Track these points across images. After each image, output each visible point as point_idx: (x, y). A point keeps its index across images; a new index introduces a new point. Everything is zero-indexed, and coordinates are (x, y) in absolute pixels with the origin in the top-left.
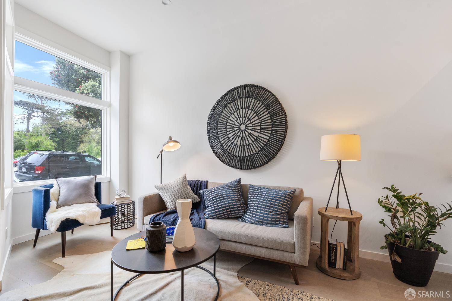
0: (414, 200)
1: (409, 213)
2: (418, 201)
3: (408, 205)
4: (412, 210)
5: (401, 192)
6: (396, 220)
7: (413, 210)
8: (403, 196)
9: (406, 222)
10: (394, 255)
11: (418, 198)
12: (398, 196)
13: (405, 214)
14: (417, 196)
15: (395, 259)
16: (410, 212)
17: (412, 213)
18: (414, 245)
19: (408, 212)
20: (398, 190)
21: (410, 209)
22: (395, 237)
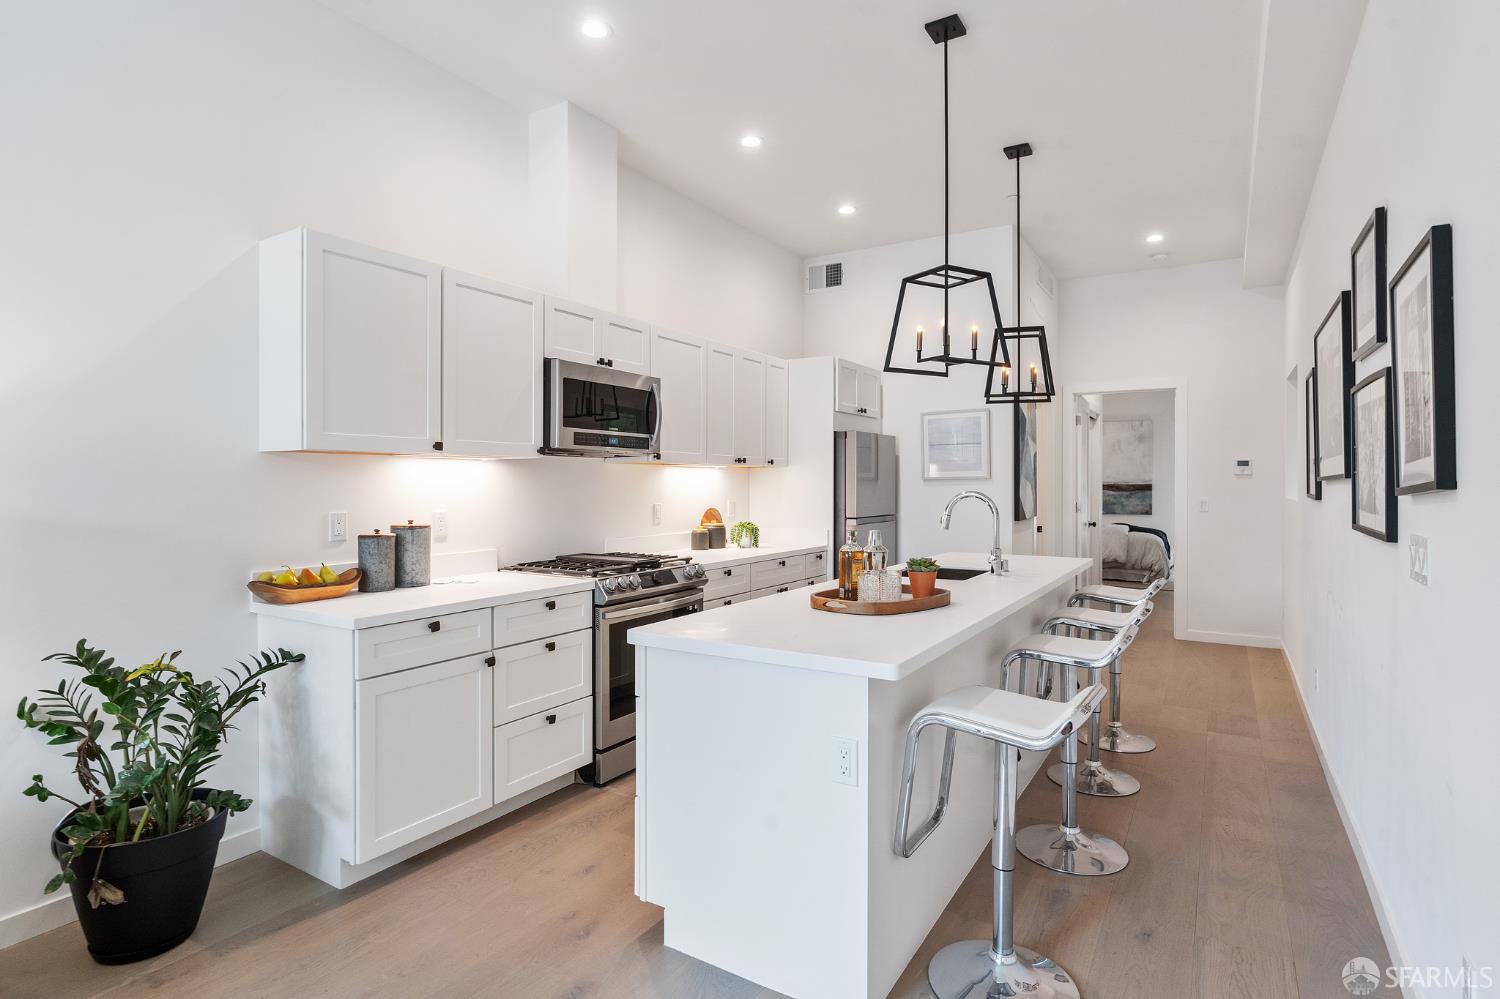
0: (155, 678)
1: (142, 723)
2: (165, 677)
3: (138, 698)
4: (152, 713)
5: (111, 661)
6: (94, 765)
7: (154, 711)
8: (120, 669)
9: (131, 759)
10: (96, 891)
11: (168, 668)
12: (103, 675)
13: (126, 734)
14: (166, 661)
15: (102, 900)
16: (144, 719)
17: (151, 722)
18: (160, 821)
19: (139, 721)
20: (101, 653)
21: (142, 712)
22: (98, 825)
